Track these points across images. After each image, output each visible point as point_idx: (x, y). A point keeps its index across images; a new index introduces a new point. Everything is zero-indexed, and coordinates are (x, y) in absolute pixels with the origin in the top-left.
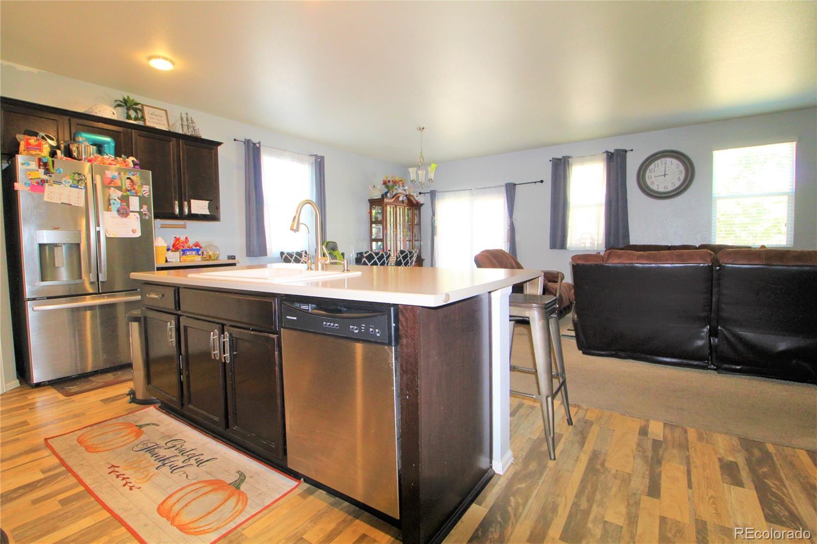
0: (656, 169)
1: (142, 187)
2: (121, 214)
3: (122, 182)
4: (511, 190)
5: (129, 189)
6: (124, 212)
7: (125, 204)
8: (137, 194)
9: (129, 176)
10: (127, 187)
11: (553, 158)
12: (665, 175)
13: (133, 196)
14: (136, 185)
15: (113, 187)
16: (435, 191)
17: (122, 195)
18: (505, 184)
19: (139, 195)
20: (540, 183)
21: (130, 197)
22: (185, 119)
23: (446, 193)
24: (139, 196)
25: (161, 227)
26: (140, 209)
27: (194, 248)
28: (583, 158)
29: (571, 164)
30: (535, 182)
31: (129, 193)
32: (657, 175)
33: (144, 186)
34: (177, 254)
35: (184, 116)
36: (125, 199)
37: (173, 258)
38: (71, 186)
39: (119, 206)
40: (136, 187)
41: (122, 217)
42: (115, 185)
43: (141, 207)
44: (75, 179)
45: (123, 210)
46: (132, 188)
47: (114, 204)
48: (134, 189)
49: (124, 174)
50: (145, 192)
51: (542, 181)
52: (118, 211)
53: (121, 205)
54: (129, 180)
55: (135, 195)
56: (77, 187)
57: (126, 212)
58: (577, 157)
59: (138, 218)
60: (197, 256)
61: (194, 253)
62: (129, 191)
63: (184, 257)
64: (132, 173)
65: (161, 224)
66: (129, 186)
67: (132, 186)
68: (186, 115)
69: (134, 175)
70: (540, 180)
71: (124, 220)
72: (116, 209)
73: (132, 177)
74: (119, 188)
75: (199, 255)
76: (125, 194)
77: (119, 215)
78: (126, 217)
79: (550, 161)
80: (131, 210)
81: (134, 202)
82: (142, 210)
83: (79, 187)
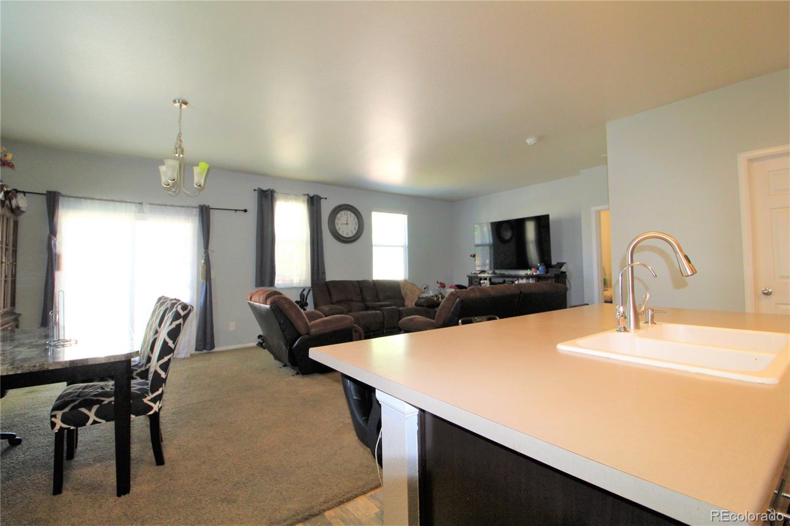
0: (342, 218)
4: (205, 214)
11: (259, 189)
12: (347, 224)
16: (59, 193)
18: (198, 206)
20: (243, 212)
23: (71, 199)
28: (287, 195)
29: (276, 198)
30: (236, 210)
32: (342, 223)
51: (245, 211)
58: (282, 193)
70: (243, 209)
79: (255, 190)
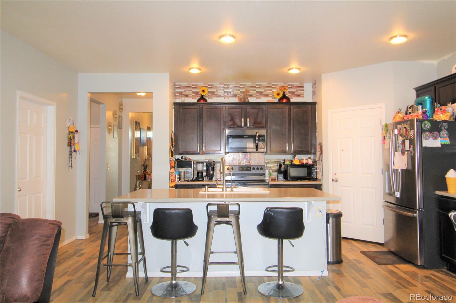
2: (402, 153)
3: (402, 131)
7: (404, 146)
8: (408, 138)
10: (404, 134)
14: (407, 131)
17: (403, 140)
21: (405, 141)
31: (405, 138)
36: (403, 143)
40: (408, 133)
42: (400, 134)
43: (410, 147)
45: (403, 150)
47: (400, 146)
49: (403, 125)
50: (412, 135)
53: (402, 147)
54: (404, 129)
62: (405, 136)
64: (406, 123)
67: (406, 133)
72: (400, 150)
73: (406, 126)
74: (402, 135)
78: (404, 155)
80: (406, 149)
81: (407, 144)
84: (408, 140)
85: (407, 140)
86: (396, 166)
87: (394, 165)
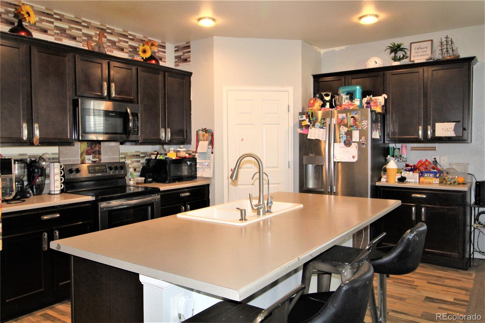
1: (362, 123)
2: (346, 144)
3: (348, 121)
5: (352, 125)
6: (348, 143)
7: (349, 137)
8: (357, 128)
9: (352, 116)
10: (351, 124)
13: (355, 130)
14: (357, 121)
15: (343, 125)
17: (348, 131)
19: (359, 128)
21: (353, 131)
22: (445, 43)
24: (359, 130)
25: (412, 150)
26: (359, 140)
27: (433, 170)
31: (352, 128)
33: (364, 121)
34: (417, 175)
35: (444, 40)
36: (349, 134)
37: (412, 179)
38: (320, 128)
39: (345, 138)
40: (357, 123)
41: (347, 146)
42: (343, 124)
43: (360, 138)
44: (322, 123)
45: (348, 142)
46: (355, 124)
47: (342, 137)
48: (356, 125)
49: (350, 114)
50: (363, 126)
52: (345, 142)
53: (347, 138)
54: (352, 119)
55: (356, 129)
56: (322, 128)
57: (350, 143)
59: (356, 147)
60: (435, 179)
61: (431, 175)
62: (352, 126)
63: (422, 179)
64: (355, 112)
65: (411, 147)
66: (353, 123)
67: (354, 123)
68: (445, 39)
69: (356, 114)
71: (349, 148)
72: (343, 141)
73: (355, 116)
74: (346, 125)
75: (437, 178)
76: (349, 129)
77: (345, 145)
78: (350, 146)
80: (353, 141)
81: (356, 135)
82: (361, 141)
83: (324, 128)
84: (358, 131)
85: (356, 131)
86: (336, 158)
87: (335, 158)
